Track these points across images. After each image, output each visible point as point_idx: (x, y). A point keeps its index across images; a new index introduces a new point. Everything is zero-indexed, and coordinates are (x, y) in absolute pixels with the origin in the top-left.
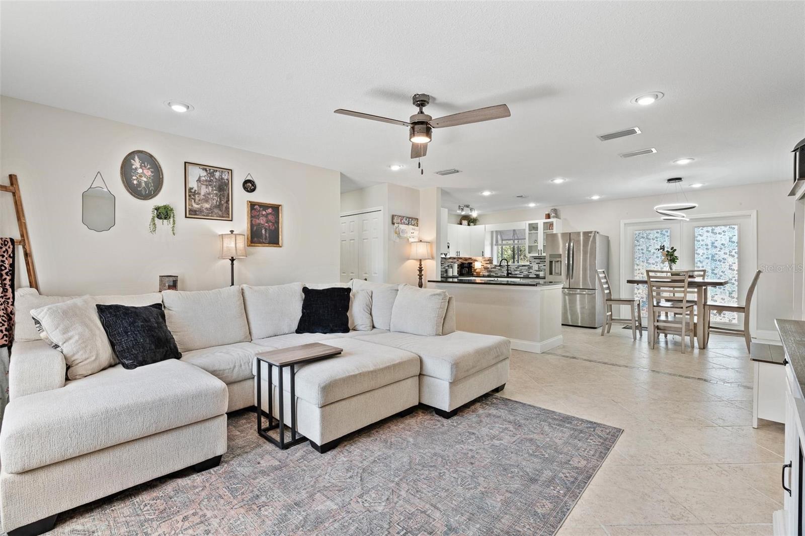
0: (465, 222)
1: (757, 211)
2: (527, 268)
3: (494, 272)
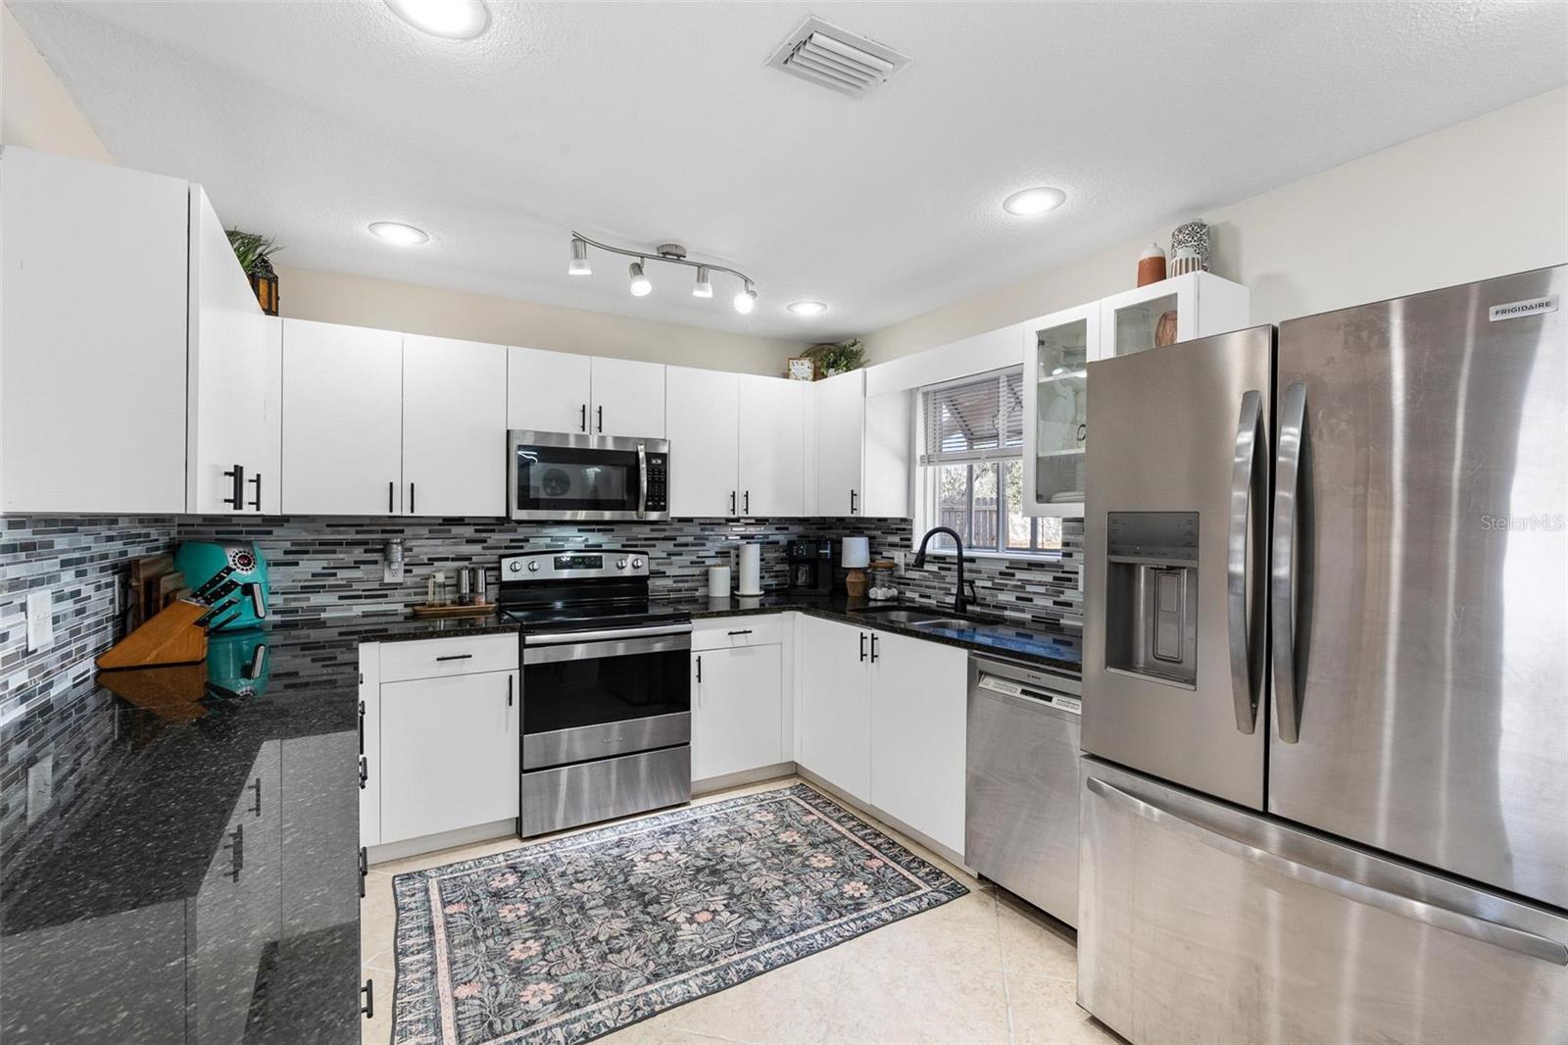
0: (805, 367)
2: (1048, 578)
3: (918, 586)
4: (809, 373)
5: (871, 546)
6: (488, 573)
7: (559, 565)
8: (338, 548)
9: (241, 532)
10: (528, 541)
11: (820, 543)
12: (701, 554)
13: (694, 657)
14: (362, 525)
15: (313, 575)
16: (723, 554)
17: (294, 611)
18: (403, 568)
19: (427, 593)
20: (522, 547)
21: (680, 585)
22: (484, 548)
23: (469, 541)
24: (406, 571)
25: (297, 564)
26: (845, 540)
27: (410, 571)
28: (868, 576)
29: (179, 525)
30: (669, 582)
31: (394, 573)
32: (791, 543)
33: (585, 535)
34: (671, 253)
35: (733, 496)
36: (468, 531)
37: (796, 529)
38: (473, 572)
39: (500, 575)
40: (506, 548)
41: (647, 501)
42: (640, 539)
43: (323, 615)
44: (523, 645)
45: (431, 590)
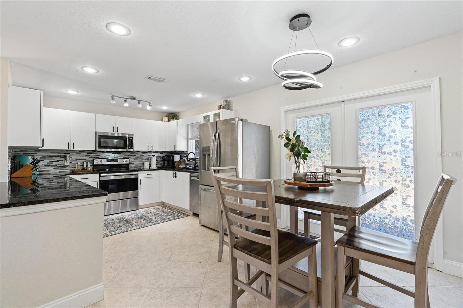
0: (166, 119)
1: (440, 78)
3: (189, 164)
4: (167, 120)
5: (180, 157)
6: (91, 163)
7: (108, 161)
8: (53, 157)
9: (29, 153)
10: (100, 156)
11: (169, 156)
12: (142, 159)
13: (139, 179)
14: (59, 152)
15: (47, 163)
16: (148, 159)
17: (43, 171)
18: (69, 162)
19: (76, 167)
20: (99, 157)
21: (137, 166)
22: (89, 157)
23: (86, 156)
24: (70, 162)
25: (43, 161)
26: (175, 156)
27: (71, 162)
28: (180, 163)
29: (14, 152)
30: (134, 165)
31: (67, 163)
32: (163, 157)
33: (114, 155)
34: (133, 98)
35: (149, 146)
36: (86, 154)
37: (165, 154)
38: (87, 163)
39: (94, 163)
40: (95, 157)
41: (129, 147)
42: (127, 156)
43: (50, 172)
44: (100, 176)
45: (77, 167)
